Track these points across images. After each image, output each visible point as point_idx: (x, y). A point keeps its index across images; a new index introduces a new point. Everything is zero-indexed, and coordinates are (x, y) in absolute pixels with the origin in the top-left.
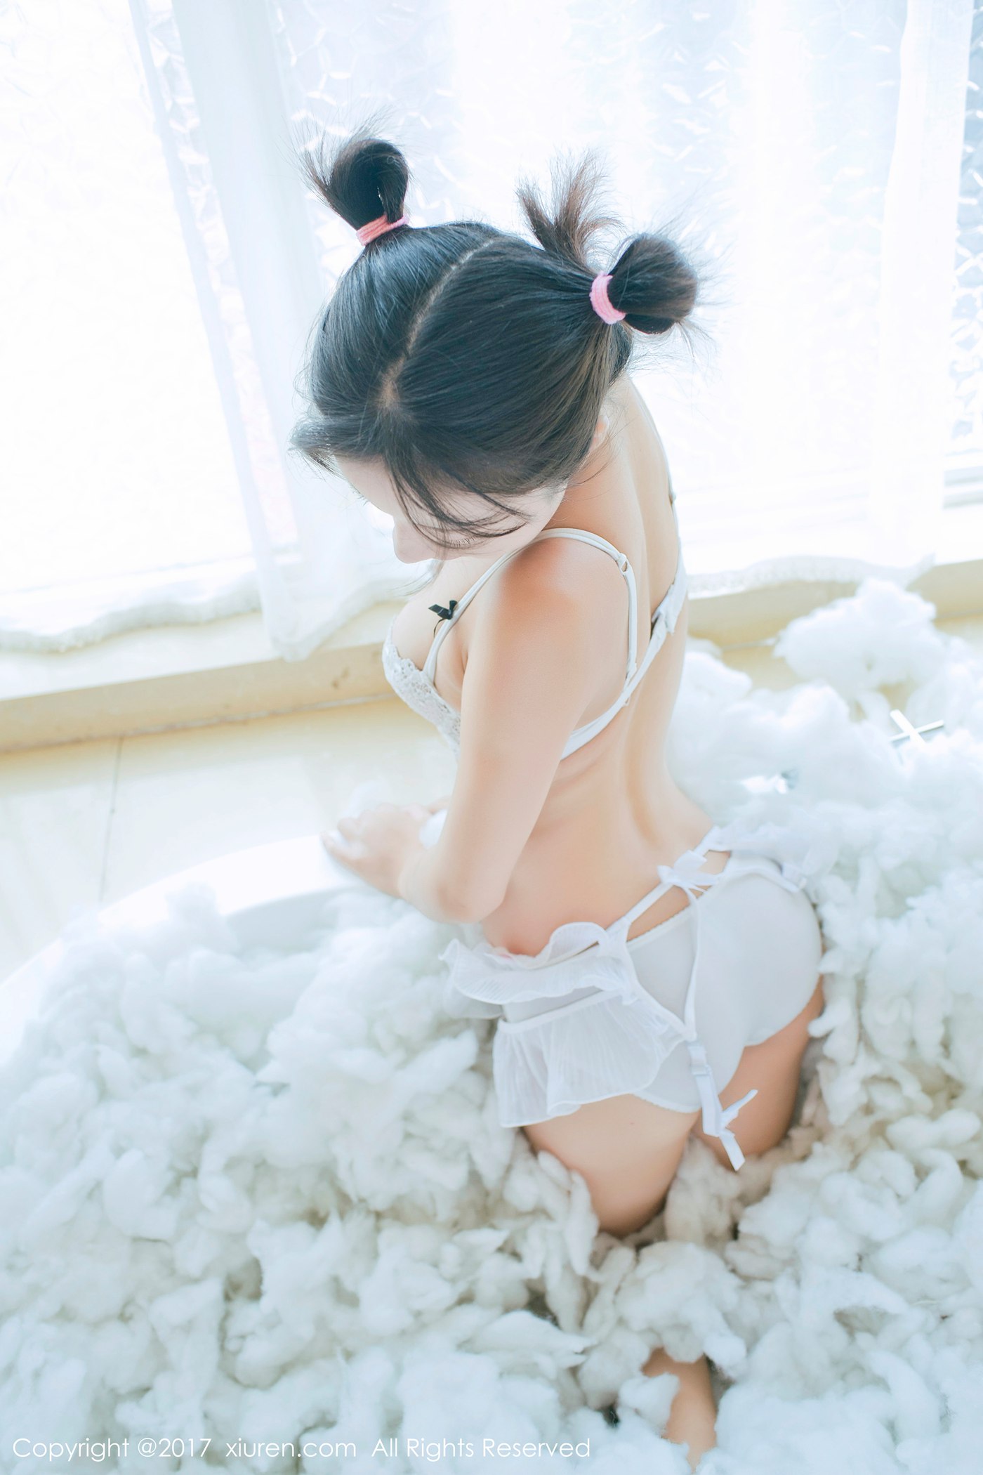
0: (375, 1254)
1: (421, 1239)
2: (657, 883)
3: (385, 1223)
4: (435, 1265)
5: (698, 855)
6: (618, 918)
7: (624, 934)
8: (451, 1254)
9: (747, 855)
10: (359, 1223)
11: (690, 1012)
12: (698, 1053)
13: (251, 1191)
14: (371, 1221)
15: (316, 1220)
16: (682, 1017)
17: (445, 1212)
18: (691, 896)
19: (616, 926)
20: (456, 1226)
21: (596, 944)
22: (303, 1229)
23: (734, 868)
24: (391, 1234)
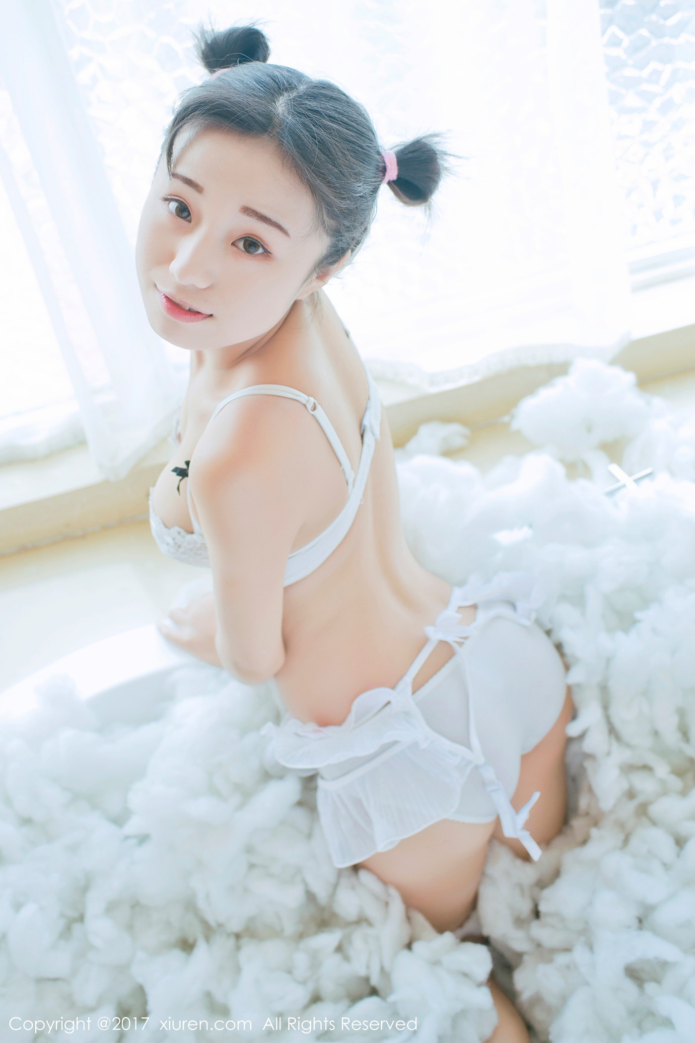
0: (238, 970)
1: (274, 950)
2: (425, 640)
3: (244, 941)
4: (289, 972)
5: (451, 612)
6: (401, 678)
7: (409, 690)
8: (301, 960)
9: (489, 604)
10: (223, 945)
11: (475, 741)
12: (489, 774)
13: (130, 928)
14: (232, 942)
15: (187, 946)
16: (468, 746)
17: (290, 927)
18: (455, 646)
19: (401, 686)
20: (301, 936)
21: (389, 703)
22: (177, 955)
23: (482, 616)
24: (249, 949)
